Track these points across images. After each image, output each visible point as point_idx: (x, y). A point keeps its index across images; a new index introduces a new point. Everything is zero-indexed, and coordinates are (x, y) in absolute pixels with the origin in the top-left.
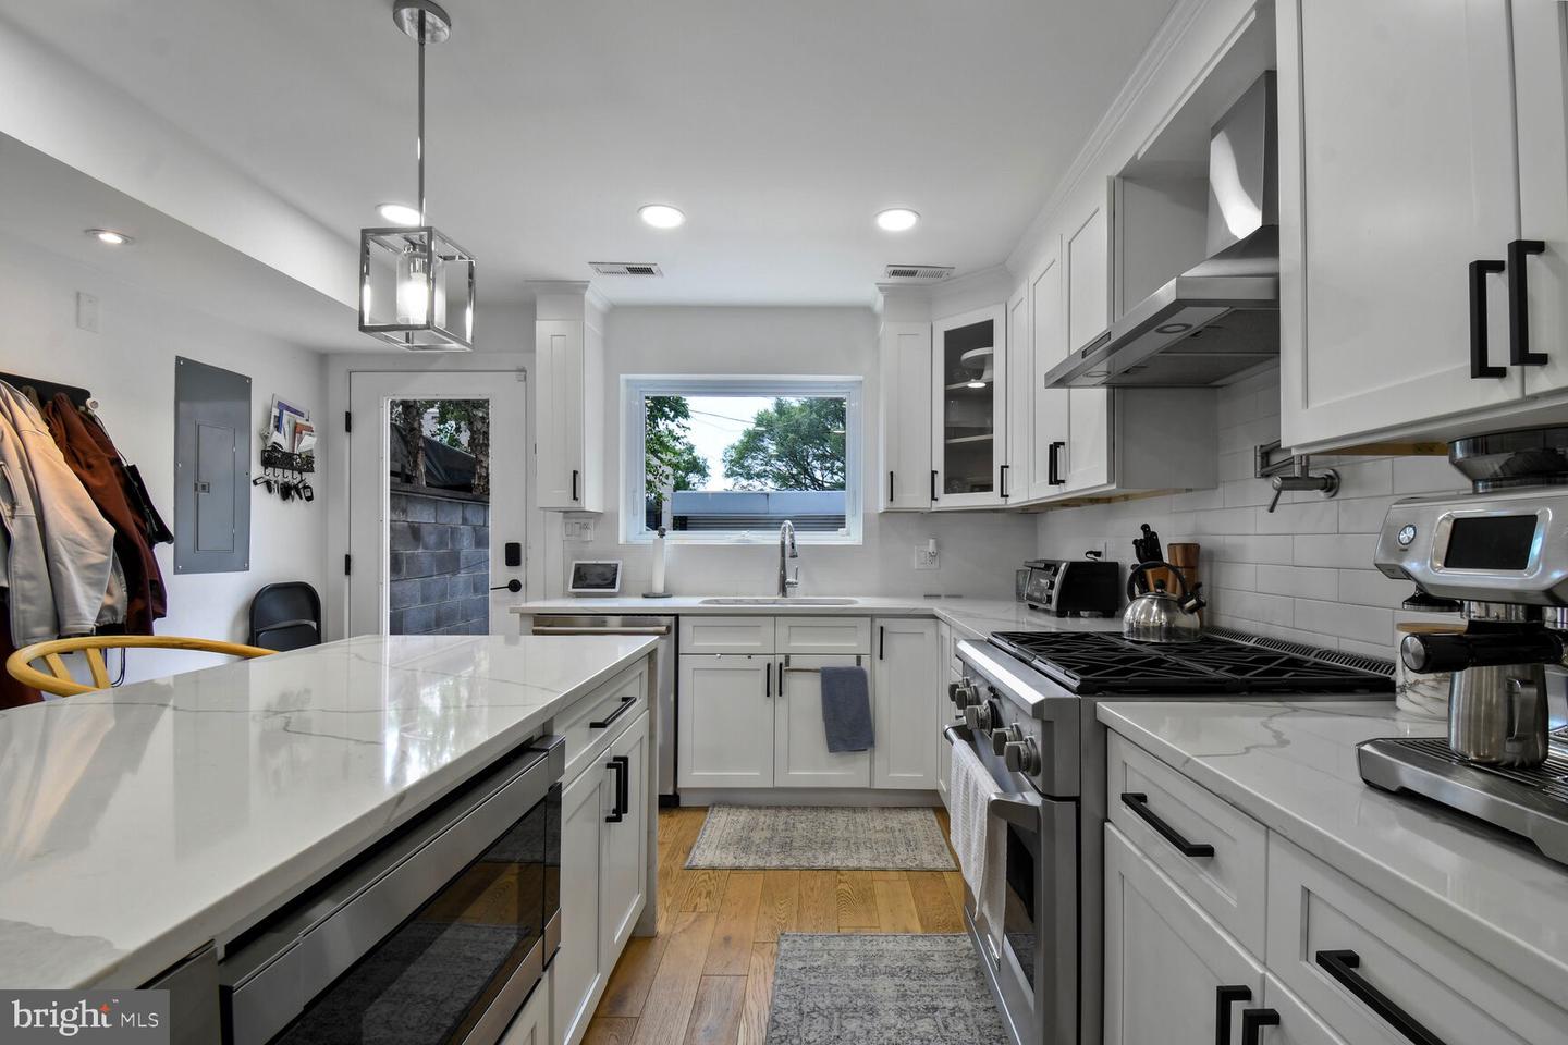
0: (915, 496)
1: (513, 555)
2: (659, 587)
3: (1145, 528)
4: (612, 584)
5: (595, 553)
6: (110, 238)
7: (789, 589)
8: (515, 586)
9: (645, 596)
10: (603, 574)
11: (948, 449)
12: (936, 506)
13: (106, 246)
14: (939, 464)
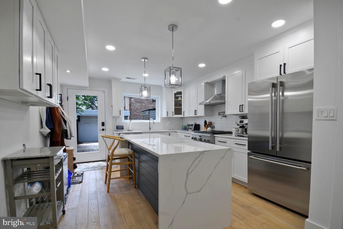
0: (170, 115)
1: (103, 124)
2: (130, 129)
3: (205, 120)
4: (123, 129)
5: (119, 124)
6: (68, 71)
7: (151, 129)
8: (103, 130)
9: (128, 131)
10: (121, 127)
11: (175, 109)
12: (173, 117)
13: (67, 73)
14: (174, 111)
